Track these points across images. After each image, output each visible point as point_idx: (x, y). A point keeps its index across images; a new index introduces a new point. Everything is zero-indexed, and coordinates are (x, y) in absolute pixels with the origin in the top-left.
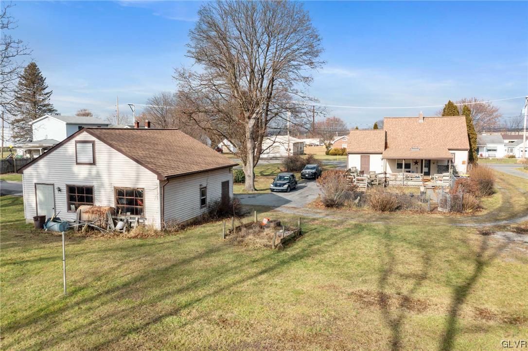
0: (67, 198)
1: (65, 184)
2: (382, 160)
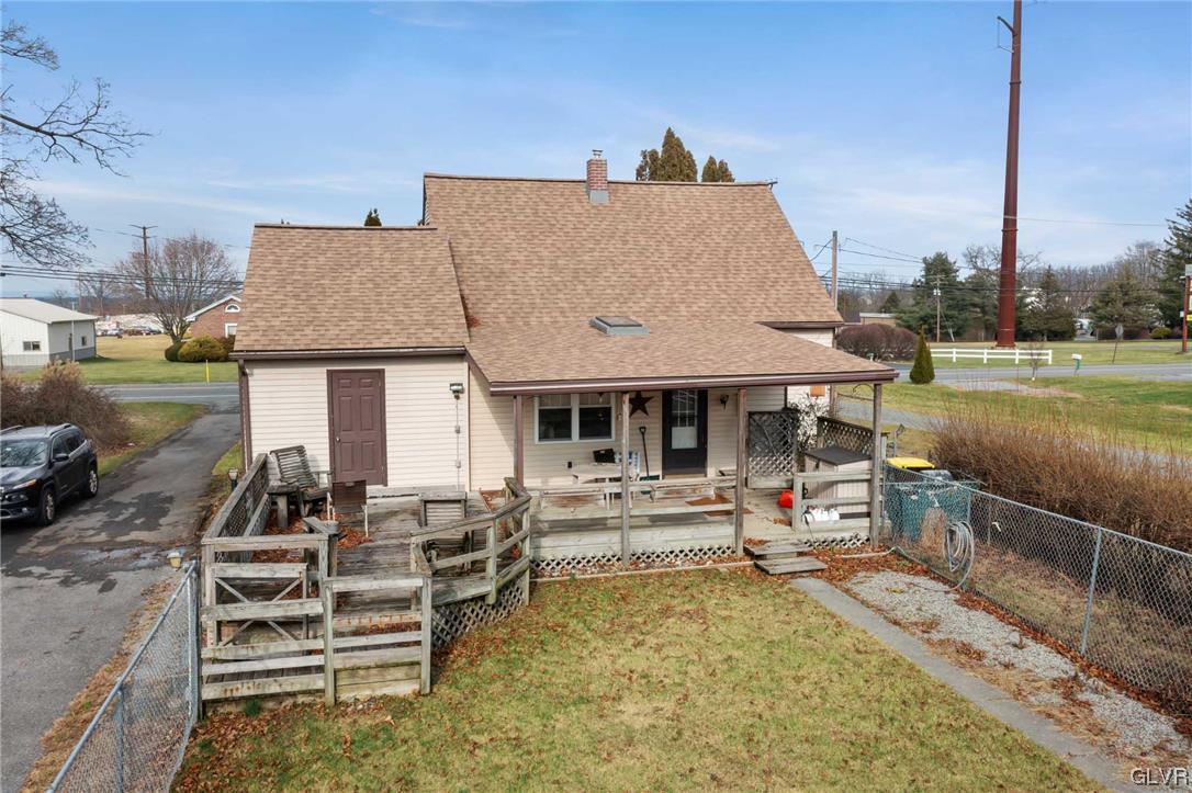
2: (457, 394)
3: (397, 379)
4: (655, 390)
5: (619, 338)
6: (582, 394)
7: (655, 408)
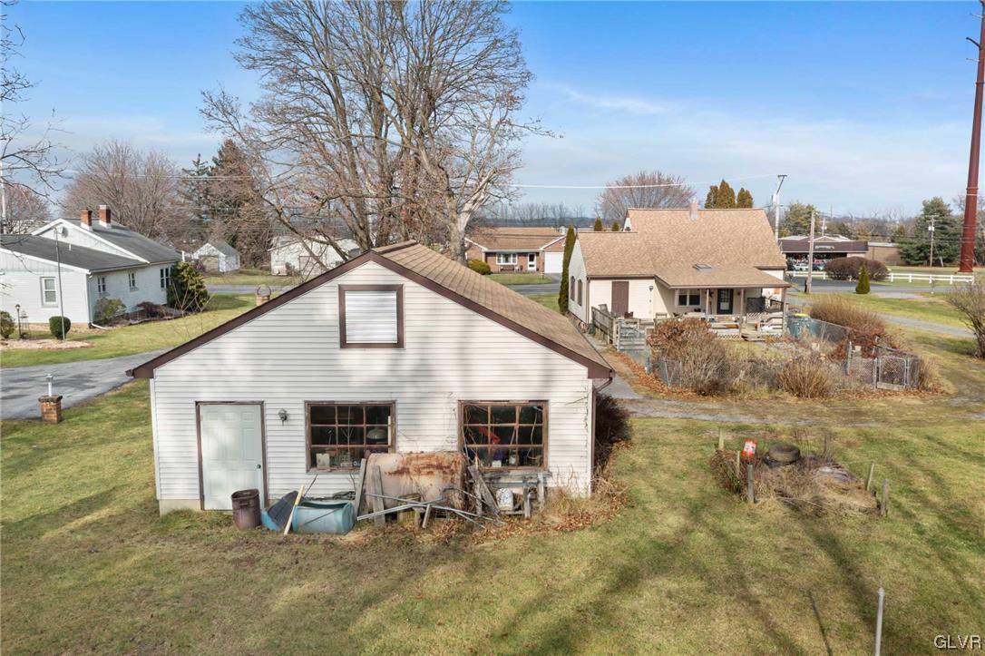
0: (307, 436)
1: (301, 401)
2: (651, 289)
3: (634, 286)
4: (715, 289)
5: (703, 272)
6: (691, 290)
7: (715, 295)
